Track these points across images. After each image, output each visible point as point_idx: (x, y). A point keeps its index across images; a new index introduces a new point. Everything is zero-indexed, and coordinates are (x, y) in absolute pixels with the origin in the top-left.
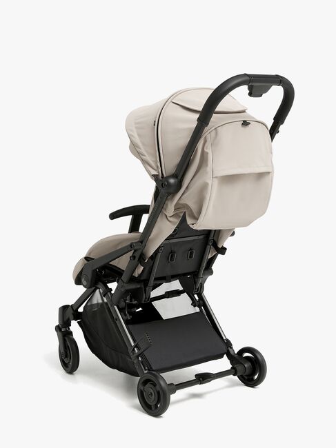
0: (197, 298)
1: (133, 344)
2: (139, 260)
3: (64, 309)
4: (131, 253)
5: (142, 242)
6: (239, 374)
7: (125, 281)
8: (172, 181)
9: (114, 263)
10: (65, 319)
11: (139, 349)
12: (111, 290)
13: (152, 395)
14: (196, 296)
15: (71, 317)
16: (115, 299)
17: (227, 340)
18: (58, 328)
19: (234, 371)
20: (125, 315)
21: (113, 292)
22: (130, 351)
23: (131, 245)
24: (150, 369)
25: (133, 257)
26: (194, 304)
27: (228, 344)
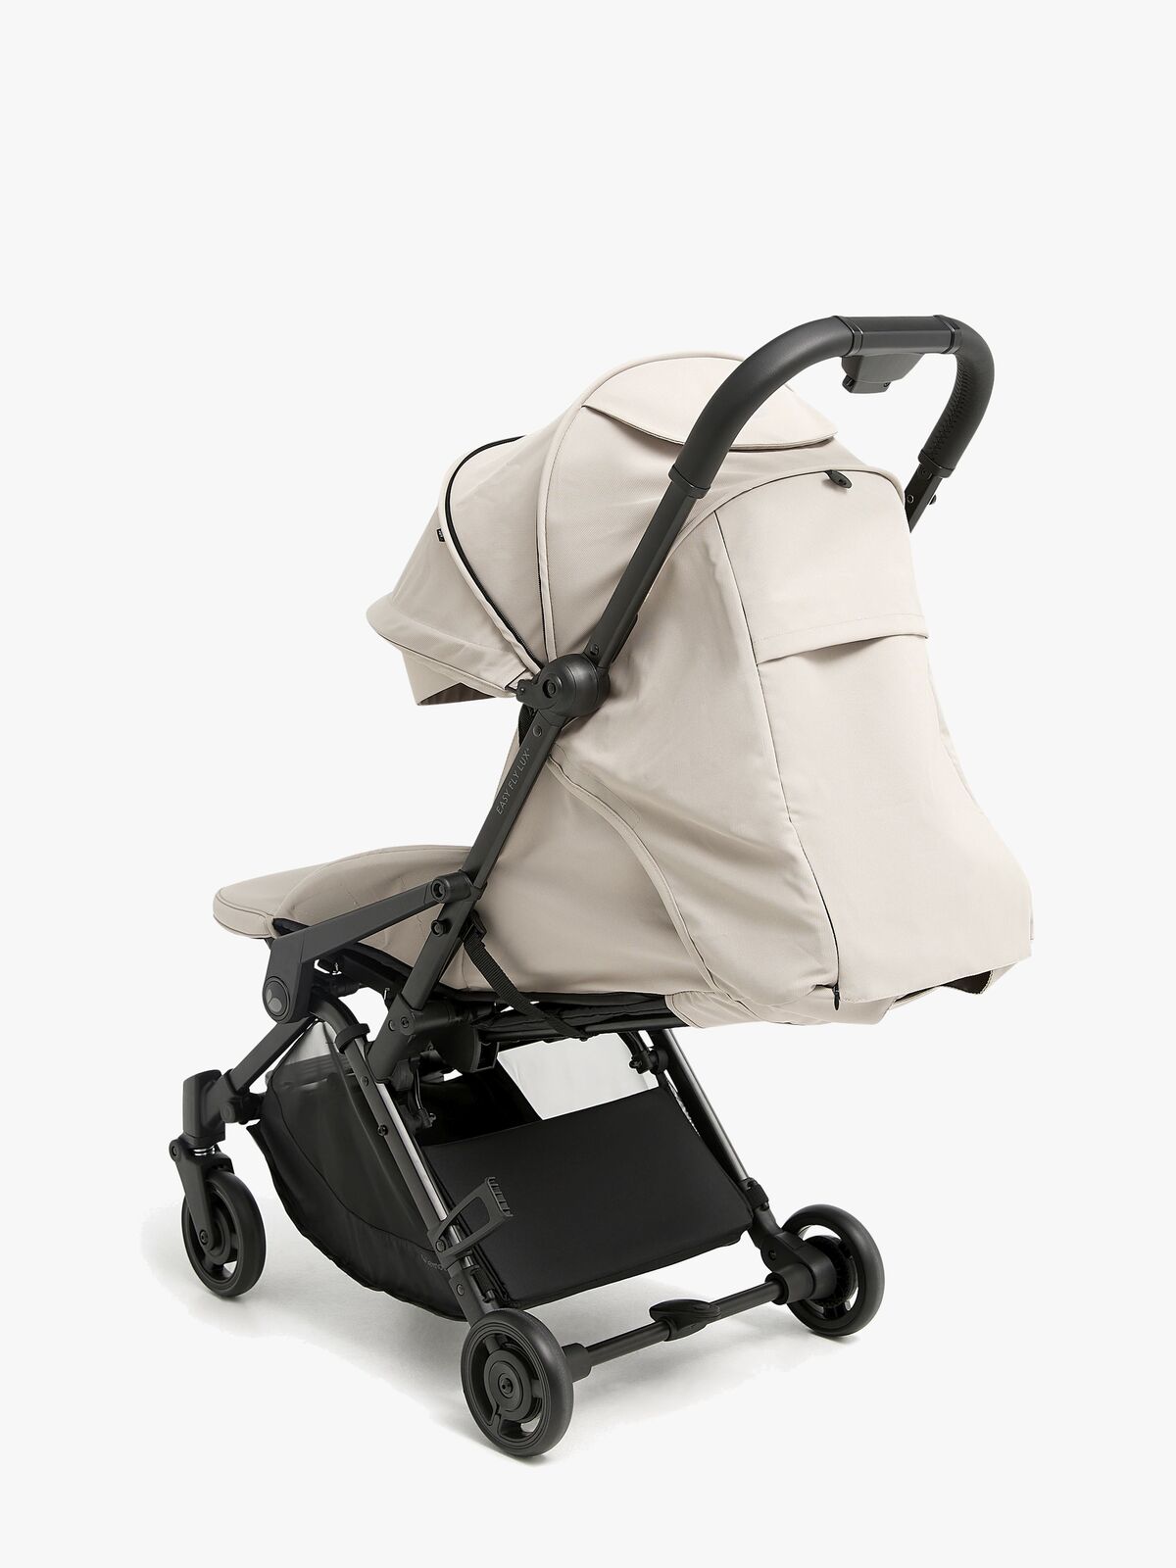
0: (649, 1042)
1: (443, 1215)
2: (461, 933)
3: (203, 1084)
4: (433, 913)
5: (472, 875)
6: (793, 1297)
7: (414, 1002)
8: (578, 673)
9: (375, 941)
10: (207, 1120)
11: (465, 1232)
12: (365, 1029)
13: (511, 1385)
14: (644, 1035)
15: (227, 1110)
16: (380, 1061)
17: (752, 1183)
18: (180, 1149)
19: (776, 1287)
20: (415, 1114)
21: (371, 1037)
22: (434, 1237)
23: (436, 887)
24: (504, 1300)
25: (444, 924)
26: (639, 1062)
27: (754, 1196)
